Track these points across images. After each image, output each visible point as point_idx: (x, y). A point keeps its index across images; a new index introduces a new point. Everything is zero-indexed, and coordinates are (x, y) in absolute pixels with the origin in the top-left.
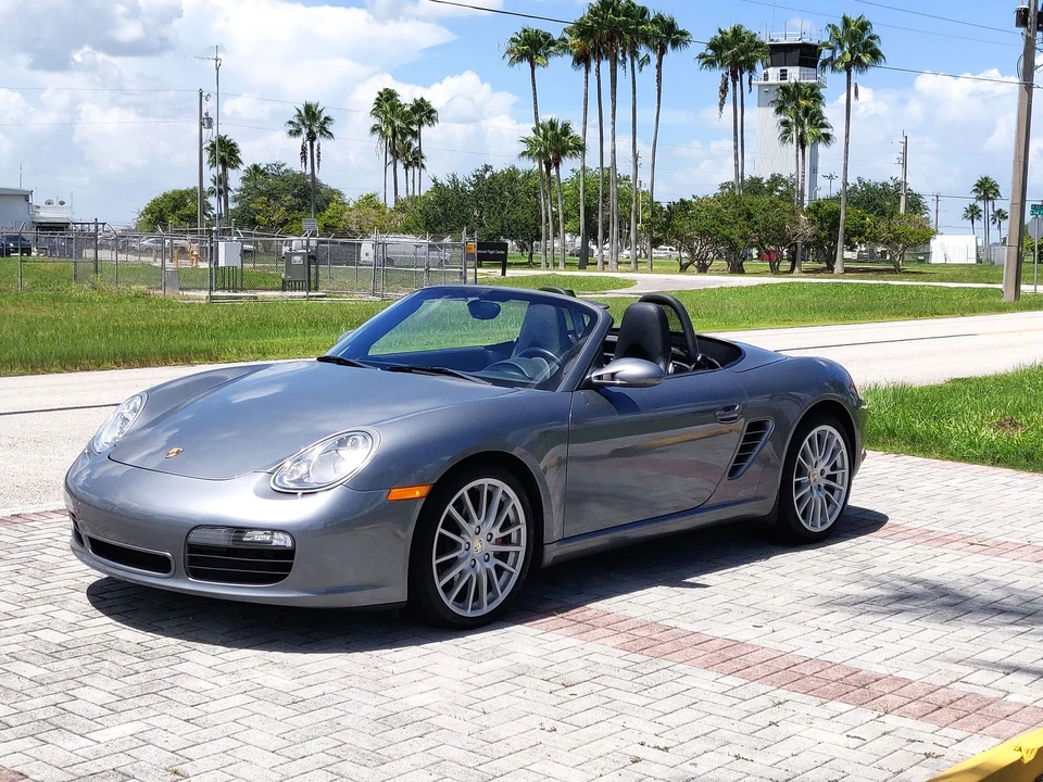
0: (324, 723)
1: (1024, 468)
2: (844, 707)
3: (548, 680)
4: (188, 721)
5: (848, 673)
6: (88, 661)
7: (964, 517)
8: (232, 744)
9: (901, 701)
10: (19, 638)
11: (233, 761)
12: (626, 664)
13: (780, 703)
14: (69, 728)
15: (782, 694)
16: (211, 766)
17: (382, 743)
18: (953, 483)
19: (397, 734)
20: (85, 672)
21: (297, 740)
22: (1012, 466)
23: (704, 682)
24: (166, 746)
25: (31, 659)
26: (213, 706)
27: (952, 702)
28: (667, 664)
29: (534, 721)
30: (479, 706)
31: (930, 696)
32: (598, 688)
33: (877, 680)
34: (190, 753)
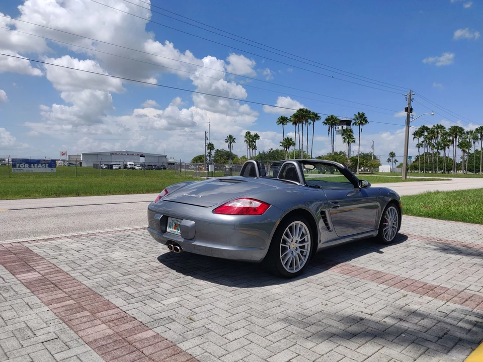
0: (244, 299)
1: (439, 218)
2: (430, 299)
3: (319, 284)
4: (196, 297)
5: (423, 284)
6: (165, 273)
7: (430, 232)
8: (212, 307)
9: (450, 297)
10: (144, 264)
11: (212, 314)
12: (344, 279)
13: (405, 296)
14: (155, 298)
15: (404, 292)
16: (204, 316)
17: (265, 309)
18: (420, 222)
19: (270, 305)
20: (164, 277)
21: (235, 306)
22: (434, 218)
23: (374, 286)
24: (188, 307)
25: (147, 272)
26: (205, 291)
27: (469, 298)
28: (358, 279)
29: (318, 301)
30: (298, 294)
31: (459, 295)
32: (337, 288)
33: (435, 288)
34: (197, 310)
